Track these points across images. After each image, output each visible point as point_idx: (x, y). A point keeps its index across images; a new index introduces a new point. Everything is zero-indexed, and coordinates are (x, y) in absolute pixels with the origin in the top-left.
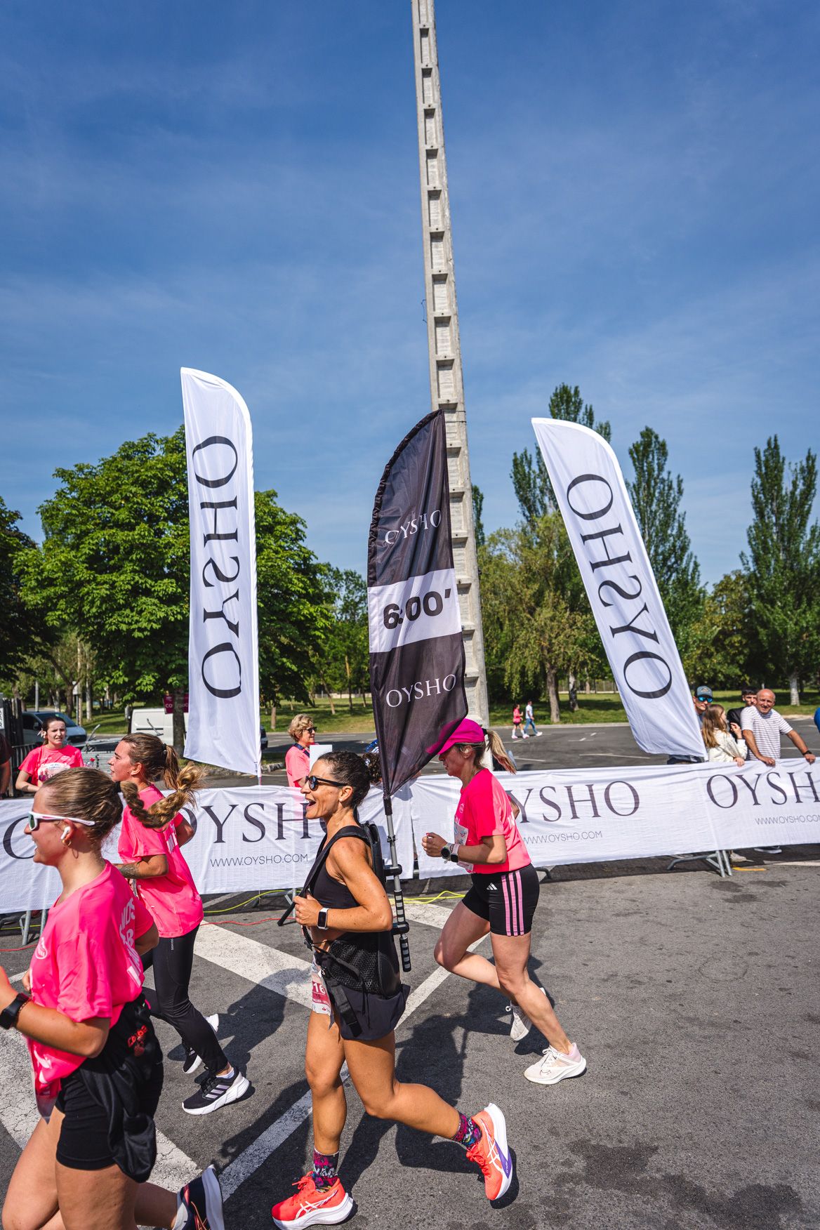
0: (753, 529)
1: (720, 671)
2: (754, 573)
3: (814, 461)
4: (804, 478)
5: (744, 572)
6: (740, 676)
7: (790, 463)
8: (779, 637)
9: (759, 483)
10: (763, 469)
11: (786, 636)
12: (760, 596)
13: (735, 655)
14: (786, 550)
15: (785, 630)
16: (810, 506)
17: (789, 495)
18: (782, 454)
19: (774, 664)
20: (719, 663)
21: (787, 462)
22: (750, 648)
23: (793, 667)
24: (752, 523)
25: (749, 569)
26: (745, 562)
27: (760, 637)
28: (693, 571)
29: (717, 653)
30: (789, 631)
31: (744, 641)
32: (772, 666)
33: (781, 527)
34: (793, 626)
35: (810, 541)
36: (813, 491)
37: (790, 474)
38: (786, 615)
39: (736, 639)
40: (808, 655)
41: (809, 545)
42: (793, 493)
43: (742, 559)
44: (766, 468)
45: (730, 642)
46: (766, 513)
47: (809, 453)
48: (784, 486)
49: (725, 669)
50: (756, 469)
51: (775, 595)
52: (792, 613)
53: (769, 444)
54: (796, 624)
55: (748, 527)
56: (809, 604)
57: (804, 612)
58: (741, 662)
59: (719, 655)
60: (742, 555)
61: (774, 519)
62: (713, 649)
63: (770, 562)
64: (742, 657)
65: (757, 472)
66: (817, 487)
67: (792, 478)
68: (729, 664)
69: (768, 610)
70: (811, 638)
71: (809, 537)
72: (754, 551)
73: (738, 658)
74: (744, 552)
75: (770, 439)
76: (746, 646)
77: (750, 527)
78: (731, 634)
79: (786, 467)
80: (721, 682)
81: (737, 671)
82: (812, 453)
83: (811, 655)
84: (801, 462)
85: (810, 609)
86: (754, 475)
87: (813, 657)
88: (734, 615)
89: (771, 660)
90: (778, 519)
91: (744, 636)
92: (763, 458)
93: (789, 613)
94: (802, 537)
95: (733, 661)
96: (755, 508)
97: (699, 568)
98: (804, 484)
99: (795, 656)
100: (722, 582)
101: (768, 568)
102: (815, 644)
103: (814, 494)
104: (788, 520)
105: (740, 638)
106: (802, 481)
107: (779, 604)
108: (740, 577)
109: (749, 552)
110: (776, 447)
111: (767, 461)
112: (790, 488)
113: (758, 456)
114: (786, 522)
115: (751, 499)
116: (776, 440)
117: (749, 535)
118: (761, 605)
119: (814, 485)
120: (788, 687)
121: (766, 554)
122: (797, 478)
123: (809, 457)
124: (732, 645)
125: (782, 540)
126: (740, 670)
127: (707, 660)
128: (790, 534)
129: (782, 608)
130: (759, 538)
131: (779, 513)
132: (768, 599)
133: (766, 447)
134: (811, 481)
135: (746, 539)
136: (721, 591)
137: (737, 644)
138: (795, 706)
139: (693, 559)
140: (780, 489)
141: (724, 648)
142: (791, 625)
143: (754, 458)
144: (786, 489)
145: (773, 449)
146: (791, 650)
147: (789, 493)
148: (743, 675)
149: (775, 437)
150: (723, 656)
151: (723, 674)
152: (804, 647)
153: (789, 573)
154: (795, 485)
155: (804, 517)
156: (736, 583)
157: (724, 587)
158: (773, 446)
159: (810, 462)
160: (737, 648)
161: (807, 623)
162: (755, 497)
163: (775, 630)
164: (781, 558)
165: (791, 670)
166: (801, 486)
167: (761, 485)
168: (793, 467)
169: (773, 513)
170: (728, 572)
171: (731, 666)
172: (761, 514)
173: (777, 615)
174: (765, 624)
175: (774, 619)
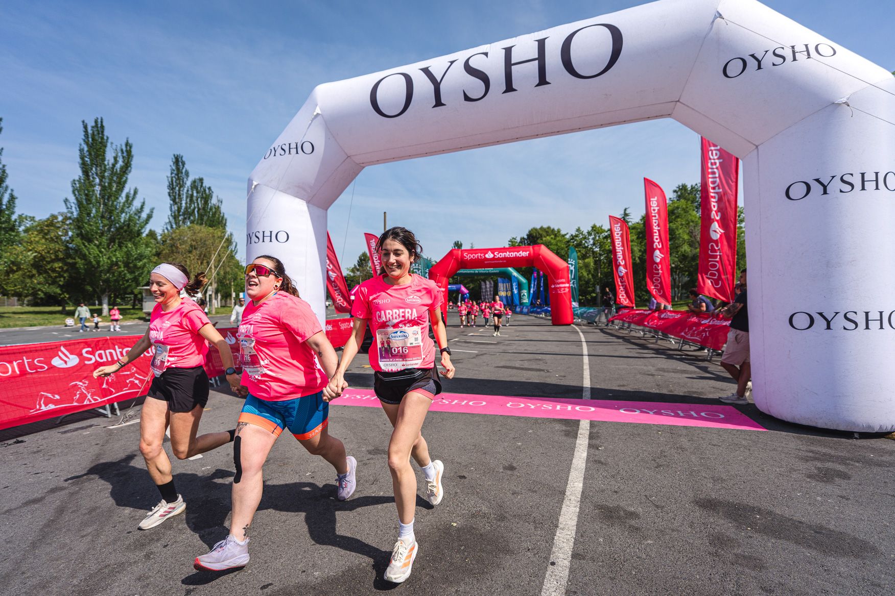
0: (77, 183)
1: (40, 290)
2: (77, 218)
3: (131, 147)
4: (123, 157)
5: (69, 215)
6: (60, 295)
7: (112, 143)
8: (93, 266)
9: (86, 149)
10: (90, 139)
11: (99, 266)
12: (80, 235)
13: (56, 277)
14: (105, 204)
15: (98, 262)
16: (127, 178)
17: (111, 166)
18: (106, 133)
19: (92, 287)
20: (39, 283)
21: (110, 141)
22: (70, 273)
23: (105, 289)
24: (77, 178)
25: (72, 213)
26: (70, 207)
27: (78, 266)
28: (9, 202)
29: (39, 275)
30: (101, 263)
31: (65, 268)
32: (89, 288)
33: (104, 188)
34: (105, 260)
35: (124, 203)
36: (129, 168)
37: (112, 151)
38: (101, 252)
39: (57, 265)
40: (116, 281)
41: (124, 205)
42: (114, 165)
43: (66, 204)
44: (93, 139)
45: (51, 267)
46: (90, 174)
47: (127, 141)
48: (107, 158)
49: (46, 288)
50: (83, 137)
51: (92, 235)
52: (106, 251)
53: (96, 122)
54: (109, 258)
55: (72, 180)
56: (120, 246)
57: (115, 251)
58: (61, 283)
59: (41, 276)
60: (66, 201)
61: (97, 180)
62: (34, 272)
63: (91, 211)
64: (62, 279)
65: (84, 140)
66: (132, 166)
67: (114, 155)
68: (49, 284)
69: (86, 246)
70: (120, 270)
71: (124, 199)
72: (77, 199)
73: (58, 279)
74: (68, 198)
75: (97, 118)
76: (67, 271)
77: (74, 180)
78: (53, 261)
79: (109, 145)
80: (42, 298)
81: (58, 291)
82: (130, 142)
83: (118, 282)
84: (121, 145)
85: (121, 249)
86: (82, 142)
87: (121, 283)
88: (57, 246)
89: (88, 285)
90: (101, 181)
91: (66, 264)
92: (90, 131)
93: (103, 250)
94: (118, 198)
95: (54, 282)
96: (82, 168)
97: (17, 201)
98: (123, 162)
99: (107, 281)
100: (48, 219)
101: (89, 214)
102: (123, 274)
103: (130, 172)
104: (108, 183)
105: (60, 265)
106: (121, 157)
107: (97, 242)
108: (66, 218)
109: (72, 199)
110: (102, 127)
111: (93, 134)
112: (112, 161)
113: (85, 127)
114: (106, 184)
115: (79, 160)
116: (102, 122)
117: (73, 186)
118: (80, 241)
119: (130, 165)
120: (100, 304)
121: (88, 204)
122: (117, 155)
123: (127, 144)
124: (54, 270)
125: (103, 197)
126: (61, 290)
127: (28, 280)
128: (109, 195)
129: (98, 247)
130: (83, 190)
131: (102, 177)
132: (87, 238)
133: (93, 124)
134: (128, 161)
135: (71, 189)
136: (47, 226)
137: (57, 269)
138: (106, 316)
139: (9, 192)
140: (104, 160)
141: (46, 272)
142: (104, 260)
143: (82, 129)
144: (109, 161)
145: (99, 127)
146: (104, 277)
147: (110, 164)
148: (63, 294)
149: (102, 119)
150: (45, 278)
151: (42, 292)
152: (114, 276)
153: (106, 222)
154: (115, 158)
155: (121, 185)
156: (63, 222)
157: (51, 223)
158: (99, 125)
159: (128, 147)
160: (59, 273)
161: (117, 258)
162: (82, 158)
163: (91, 262)
164: (101, 210)
165: (103, 291)
166: (120, 163)
167: (88, 151)
168: (114, 147)
169: (97, 174)
170: (56, 213)
171: (51, 286)
172: (86, 172)
173: (92, 251)
174: (84, 257)
175: (90, 253)
